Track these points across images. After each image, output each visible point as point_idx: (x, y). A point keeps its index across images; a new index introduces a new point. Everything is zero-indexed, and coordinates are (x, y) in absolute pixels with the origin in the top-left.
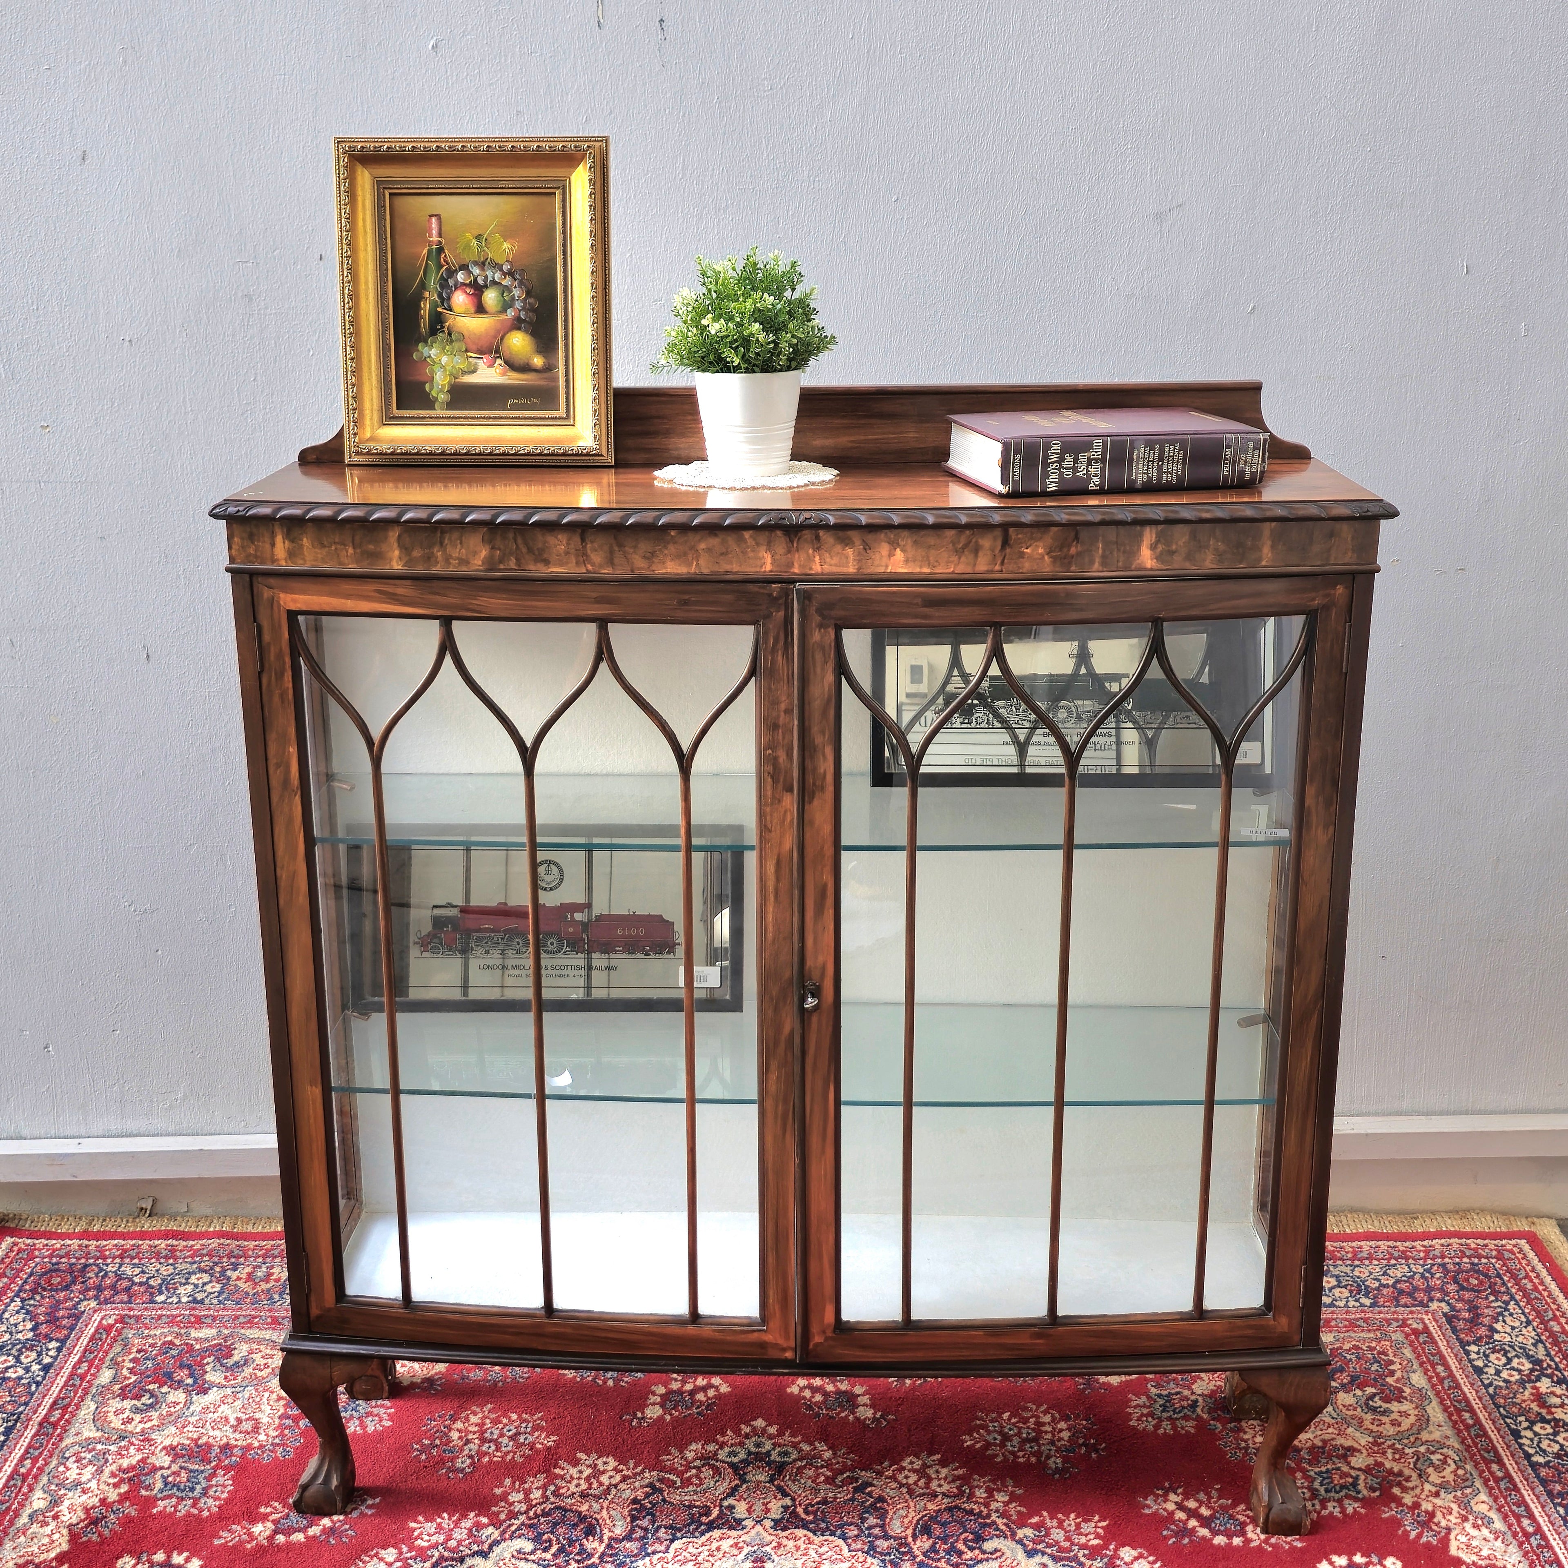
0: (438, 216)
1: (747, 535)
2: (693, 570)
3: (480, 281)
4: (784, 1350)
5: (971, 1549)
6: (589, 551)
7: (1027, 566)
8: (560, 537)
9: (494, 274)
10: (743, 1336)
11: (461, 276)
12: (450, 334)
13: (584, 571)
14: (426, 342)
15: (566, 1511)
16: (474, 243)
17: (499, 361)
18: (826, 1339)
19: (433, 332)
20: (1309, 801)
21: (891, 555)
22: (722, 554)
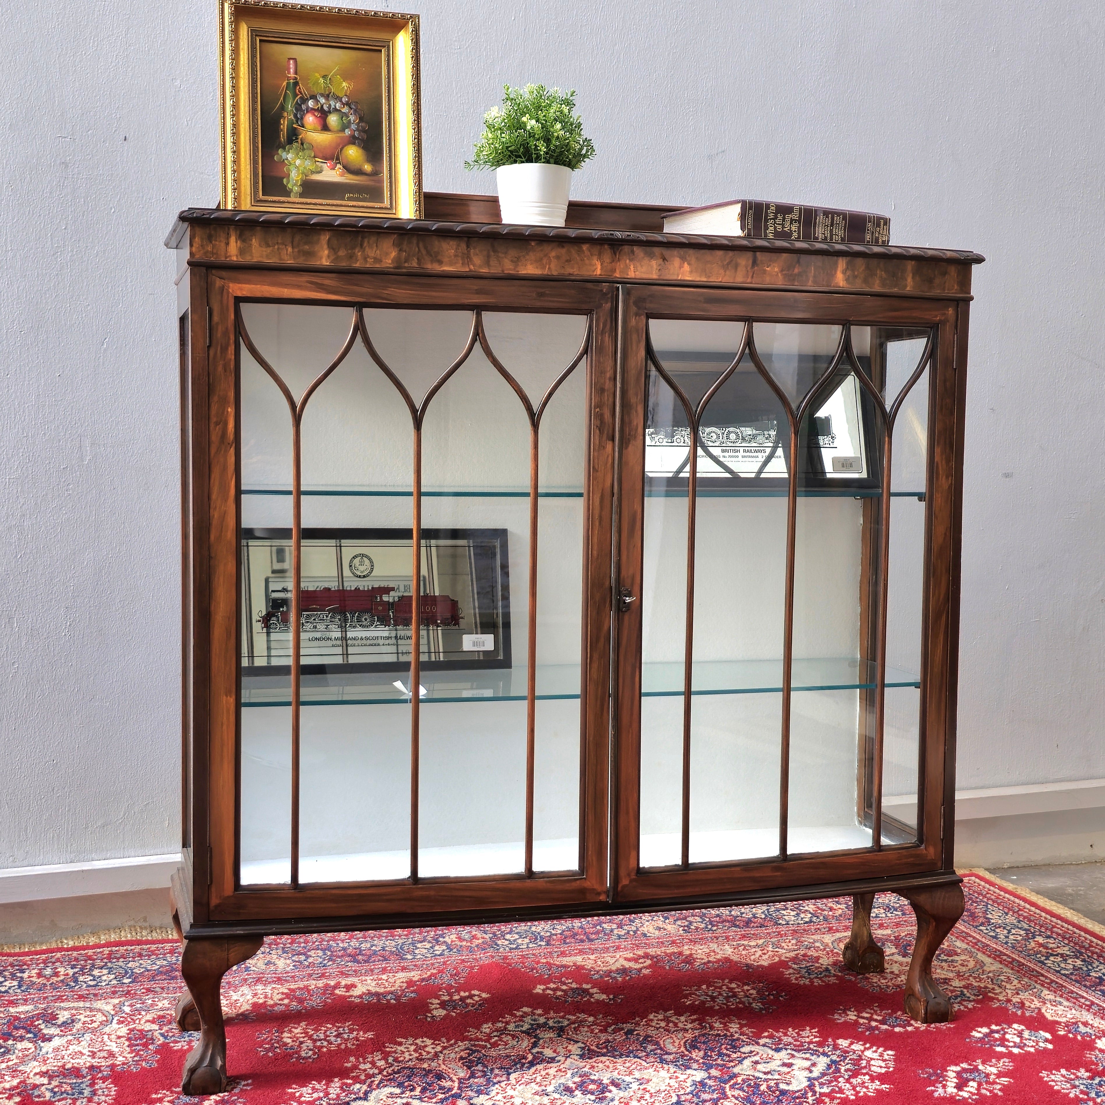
0: (295, 60)
1: (585, 247)
2: (546, 272)
3: (325, 108)
4: (599, 894)
5: (735, 1053)
6: (472, 255)
7: (768, 282)
8: (451, 243)
9: (336, 103)
10: (568, 885)
11: (311, 103)
12: (302, 144)
13: (468, 270)
14: (284, 148)
15: (412, 1069)
16: (322, 80)
17: (339, 166)
18: (631, 881)
19: (290, 141)
20: (937, 459)
21: (681, 267)
22: (567, 261)
